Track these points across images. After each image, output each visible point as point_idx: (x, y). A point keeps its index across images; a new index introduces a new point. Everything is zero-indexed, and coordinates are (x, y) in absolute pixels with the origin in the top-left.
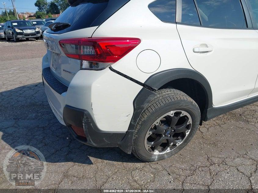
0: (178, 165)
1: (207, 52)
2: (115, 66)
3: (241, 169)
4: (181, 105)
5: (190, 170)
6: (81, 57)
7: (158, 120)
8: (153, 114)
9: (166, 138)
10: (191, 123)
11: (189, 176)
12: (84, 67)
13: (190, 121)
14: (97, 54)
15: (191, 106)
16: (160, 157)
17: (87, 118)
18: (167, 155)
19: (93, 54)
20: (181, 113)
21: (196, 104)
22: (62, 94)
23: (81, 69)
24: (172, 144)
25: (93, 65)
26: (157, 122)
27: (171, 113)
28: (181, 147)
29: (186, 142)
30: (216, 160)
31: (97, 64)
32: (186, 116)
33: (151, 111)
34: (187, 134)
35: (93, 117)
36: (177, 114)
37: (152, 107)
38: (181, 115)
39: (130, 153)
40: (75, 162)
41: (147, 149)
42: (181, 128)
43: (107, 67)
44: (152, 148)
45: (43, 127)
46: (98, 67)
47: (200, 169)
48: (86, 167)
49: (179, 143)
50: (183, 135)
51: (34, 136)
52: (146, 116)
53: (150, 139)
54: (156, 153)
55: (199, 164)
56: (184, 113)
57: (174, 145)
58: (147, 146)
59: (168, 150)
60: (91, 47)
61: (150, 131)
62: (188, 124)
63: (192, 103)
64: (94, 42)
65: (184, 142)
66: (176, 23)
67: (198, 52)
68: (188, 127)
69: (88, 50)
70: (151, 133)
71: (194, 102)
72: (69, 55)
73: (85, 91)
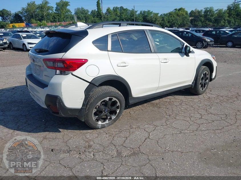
0: (113, 130)
1: (126, 66)
2: (75, 73)
3: (147, 130)
4: (112, 94)
5: (119, 131)
6: (56, 69)
7: (100, 103)
8: (96, 99)
9: (105, 114)
10: (119, 105)
11: (118, 134)
12: (57, 73)
13: (118, 104)
14: (65, 67)
15: (118, 95)
16: (102, 126)
17: (59, 100)
18: (107, 124)
19: (63, 67)
20: (112, 99)
21: (121, 94)
22: (44, 89)
23: (56, 75)
24: (109, 117)
25: (62, 73)
26: (99, 104)
27: (107, 99)
28: (115, 120)
29: (118, 117)
30: (134, 127)
31: (65, 72)
32: (115, 101)
33: (95, 97)
34: (118, 111)
35: (62, 99)
36: (110, 99)
37: (96, 95)
38: (113, 100)
39: (83, 120)
40: (50, 132)
41: (94, 120)
42: (114, 108)
43: (70, 73)
44: (97, 119)
45: (25, 115)
46: (65, 73)
47: (124, 131)
48: (57, 134)
49: (113, 117)
50: (115, 113)
51: (19, 120)
52: (92, 100)
53: (95, 114)
54: (100, 123)
55: (125, 128)
56: (114, 99)
57: (111, 118)
58: (94, 118)
59: (107, 122)
60: (62, 63)
61: (95, 109)
62: (117, 105)
63: (118, 93)
64: (63, 61)
65: (116, 117)
66: (108, 51)
67: (120, 66)
68: (118, 107)
69: (60, 65)
70: (96, 110)
71: (120, 93)
72: (49, 67)
73: (58, 86)
